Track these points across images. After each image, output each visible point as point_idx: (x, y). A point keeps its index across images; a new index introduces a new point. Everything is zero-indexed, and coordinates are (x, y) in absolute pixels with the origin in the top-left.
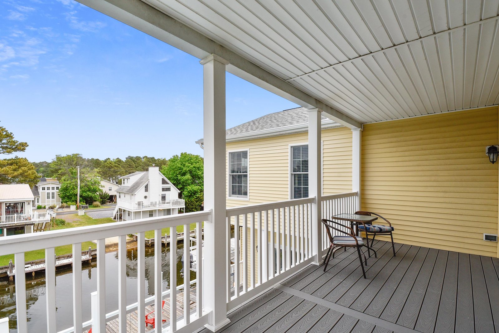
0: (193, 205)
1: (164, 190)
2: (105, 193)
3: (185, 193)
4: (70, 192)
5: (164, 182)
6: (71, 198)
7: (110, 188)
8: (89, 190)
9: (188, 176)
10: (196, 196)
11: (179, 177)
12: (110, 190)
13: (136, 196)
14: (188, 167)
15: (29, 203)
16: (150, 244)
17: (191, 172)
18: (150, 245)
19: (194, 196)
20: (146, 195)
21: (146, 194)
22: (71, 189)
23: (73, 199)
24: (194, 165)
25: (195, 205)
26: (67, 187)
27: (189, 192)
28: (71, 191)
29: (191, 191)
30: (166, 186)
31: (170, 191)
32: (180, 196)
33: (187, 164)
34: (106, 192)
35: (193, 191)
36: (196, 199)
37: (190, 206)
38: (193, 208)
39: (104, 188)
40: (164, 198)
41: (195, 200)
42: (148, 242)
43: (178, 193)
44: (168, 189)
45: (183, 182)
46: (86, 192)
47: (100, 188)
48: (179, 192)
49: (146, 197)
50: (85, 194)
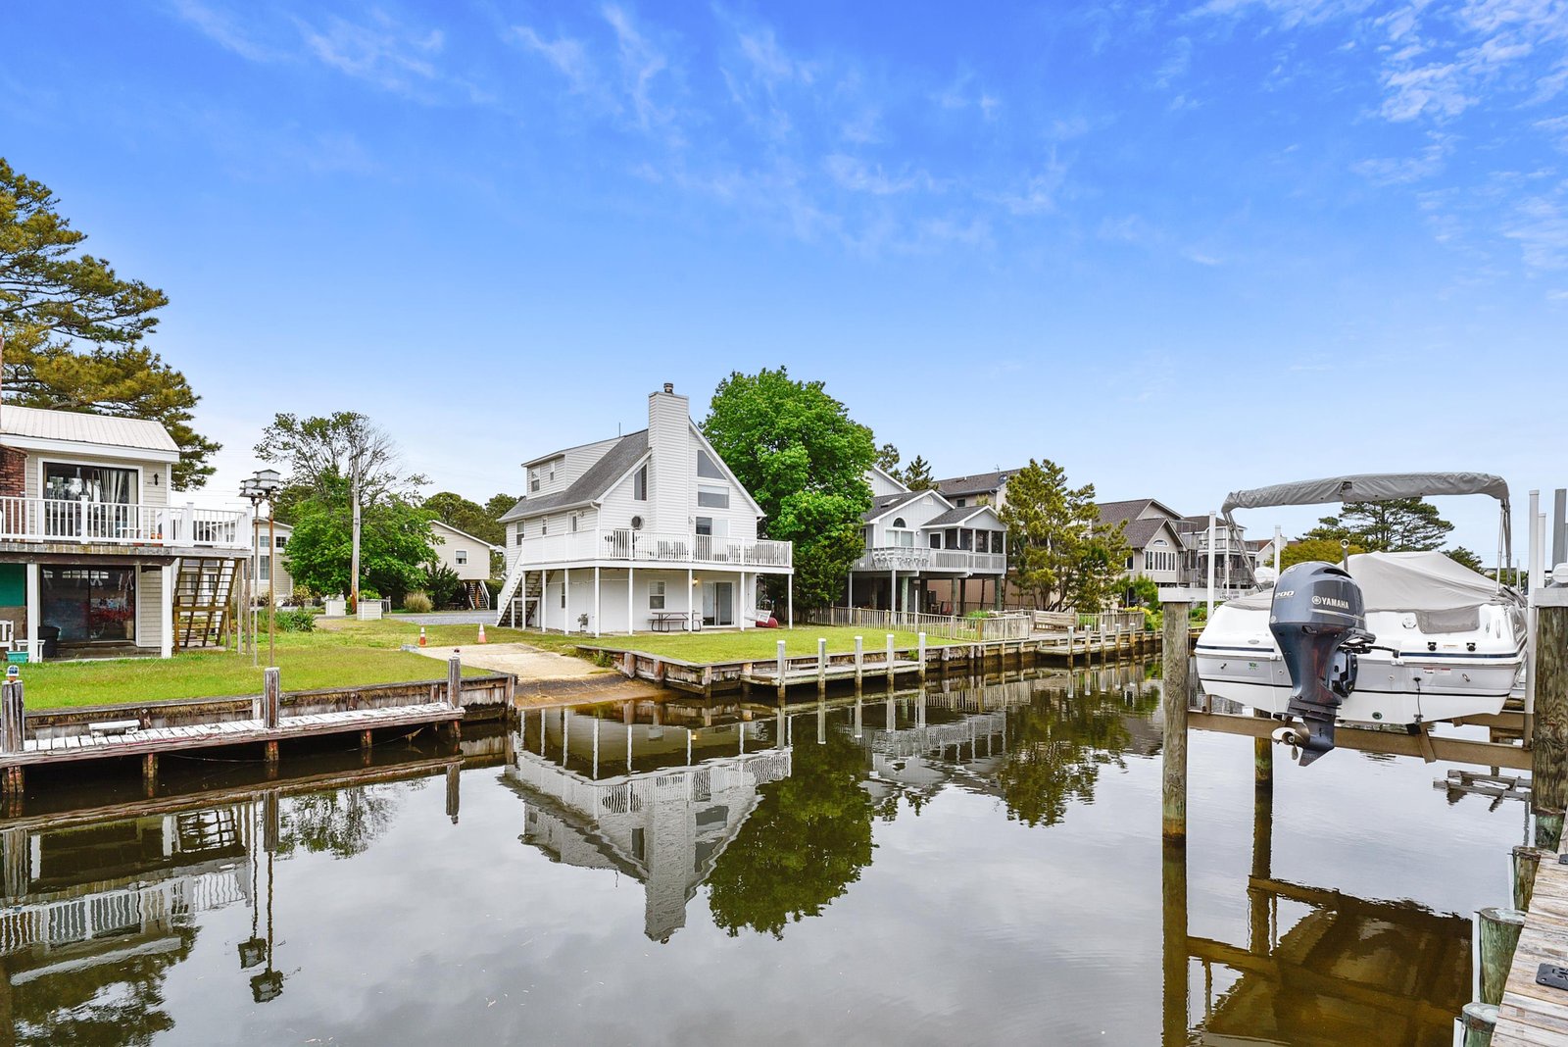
0: (814, 574)
1: (705, 499)
2: (445, 568)
3: (787, 519)
4: (326, 552)
5: (704, 468)
6: (330, 574)
7: (461, 556)
8: (391, 552)
9: (797, 452)
10: (828, 538)
11: (764, 452)
12: (460, 561)
13: (601, 512)
14: (798, 418)
15: (156, 476)
16: (707, 686)
17: (806, 437)
18: (708, 694)
19: (820, 537)
20: (638, 514)
21: (639, 508)
22: (330, 542)
23: (336, 577)
24: (818, 410)
25: (825, 570)
26: (315, 530)
27: (799, 517)
28: (329, 549)
29: (809, 512)
30: (714, 485)
31: (727, 507)
32: (765, 529)
33: (789, 404)
34: (448, 568)
35: (819, 513)
36: (831, 546)
37: (805, 576)
38: (815, 586)
39: (441, 546)
40: (703, 529)
41: (826, 553)
42: (699, 677)
43: (756, 521)
44: (720, 501)
45: (777, 477)
46: (380, 555)
47: (431, 546)
48: (762, 514)
49: (637, 522)
50: (376, 561)
